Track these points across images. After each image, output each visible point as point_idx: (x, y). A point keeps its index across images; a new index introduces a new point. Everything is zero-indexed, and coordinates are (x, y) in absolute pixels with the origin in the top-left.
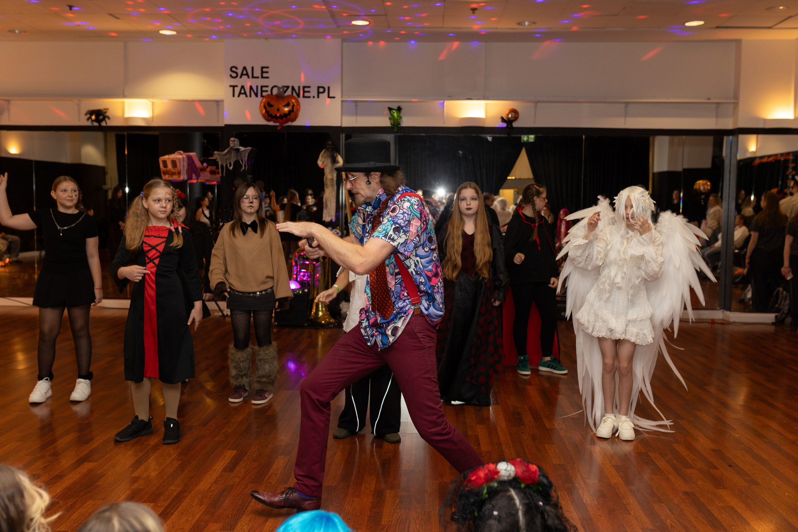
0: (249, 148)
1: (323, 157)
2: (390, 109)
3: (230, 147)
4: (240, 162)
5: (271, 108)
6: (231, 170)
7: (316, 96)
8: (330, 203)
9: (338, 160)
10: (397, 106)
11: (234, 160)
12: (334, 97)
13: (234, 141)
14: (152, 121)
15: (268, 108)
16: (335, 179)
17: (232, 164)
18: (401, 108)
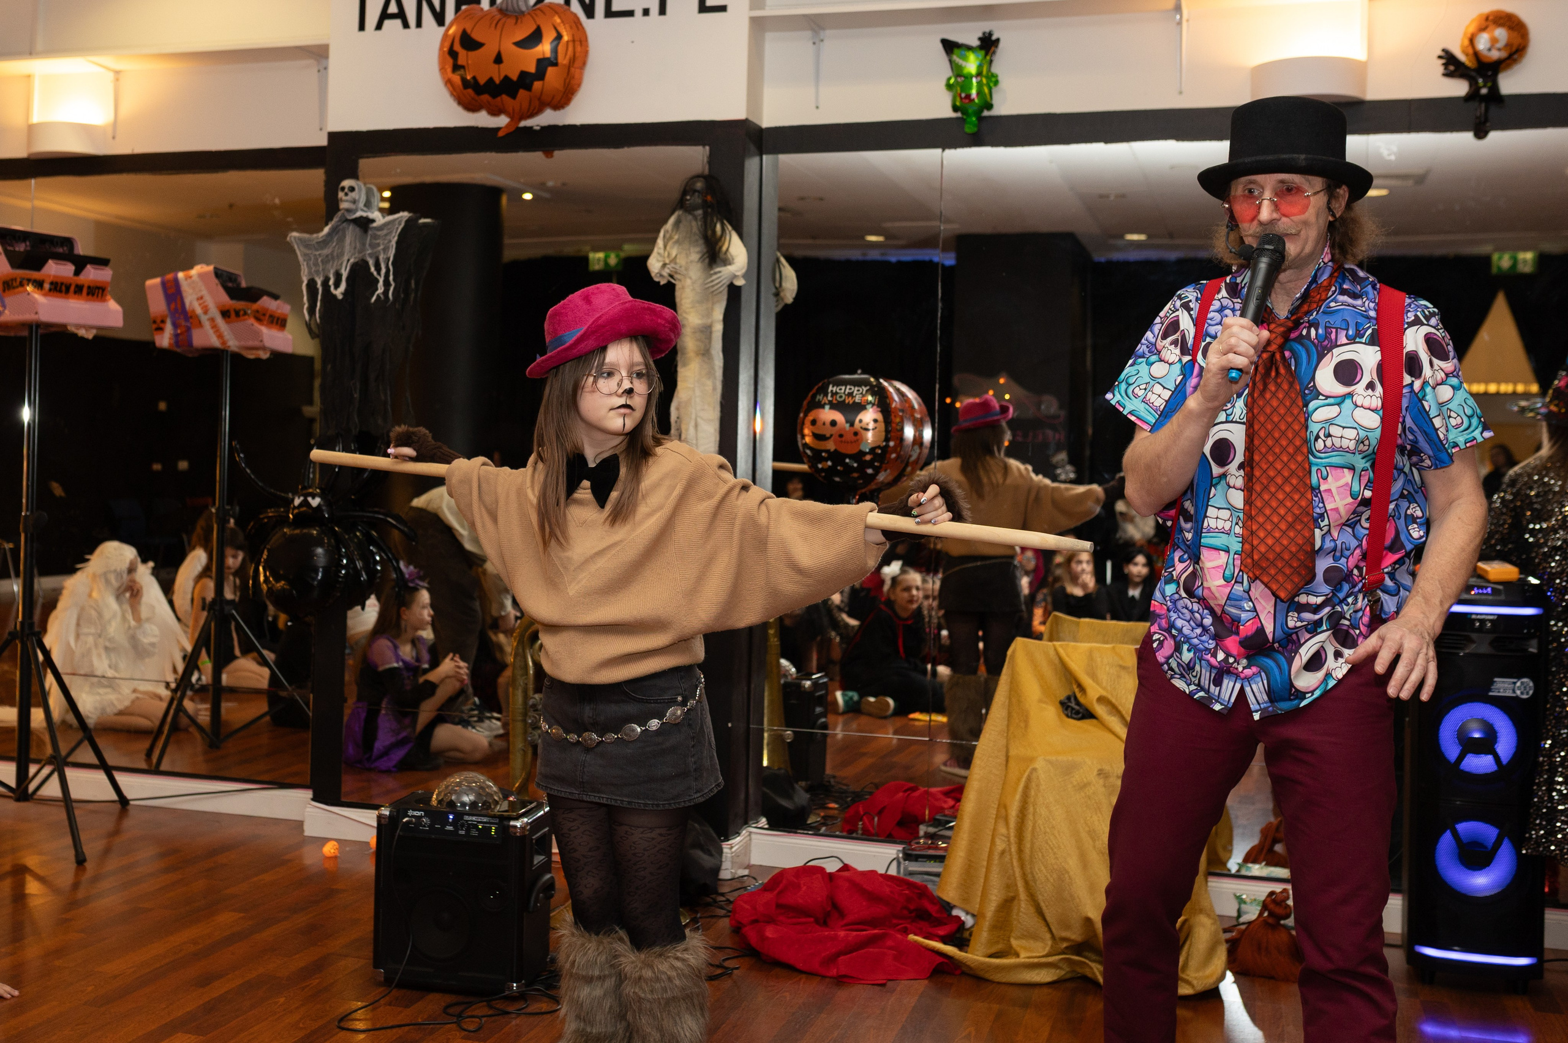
0: (405, 215)
1: (670, 244)
2: (949, 46)
3: (340, 214)
4: (369, 269)
5: (472, 54)
6: (340, 297)
7: (655, 9)
8: (696, 426)
9: (727, 250)
10: (980, 35)
11: (352, 261)
12: (723, 9)
13: (352, 189)
14: (114, 138)
15: (463, 56)
16: (718, 328)
17: (345, 274)
18: (998, 40)
